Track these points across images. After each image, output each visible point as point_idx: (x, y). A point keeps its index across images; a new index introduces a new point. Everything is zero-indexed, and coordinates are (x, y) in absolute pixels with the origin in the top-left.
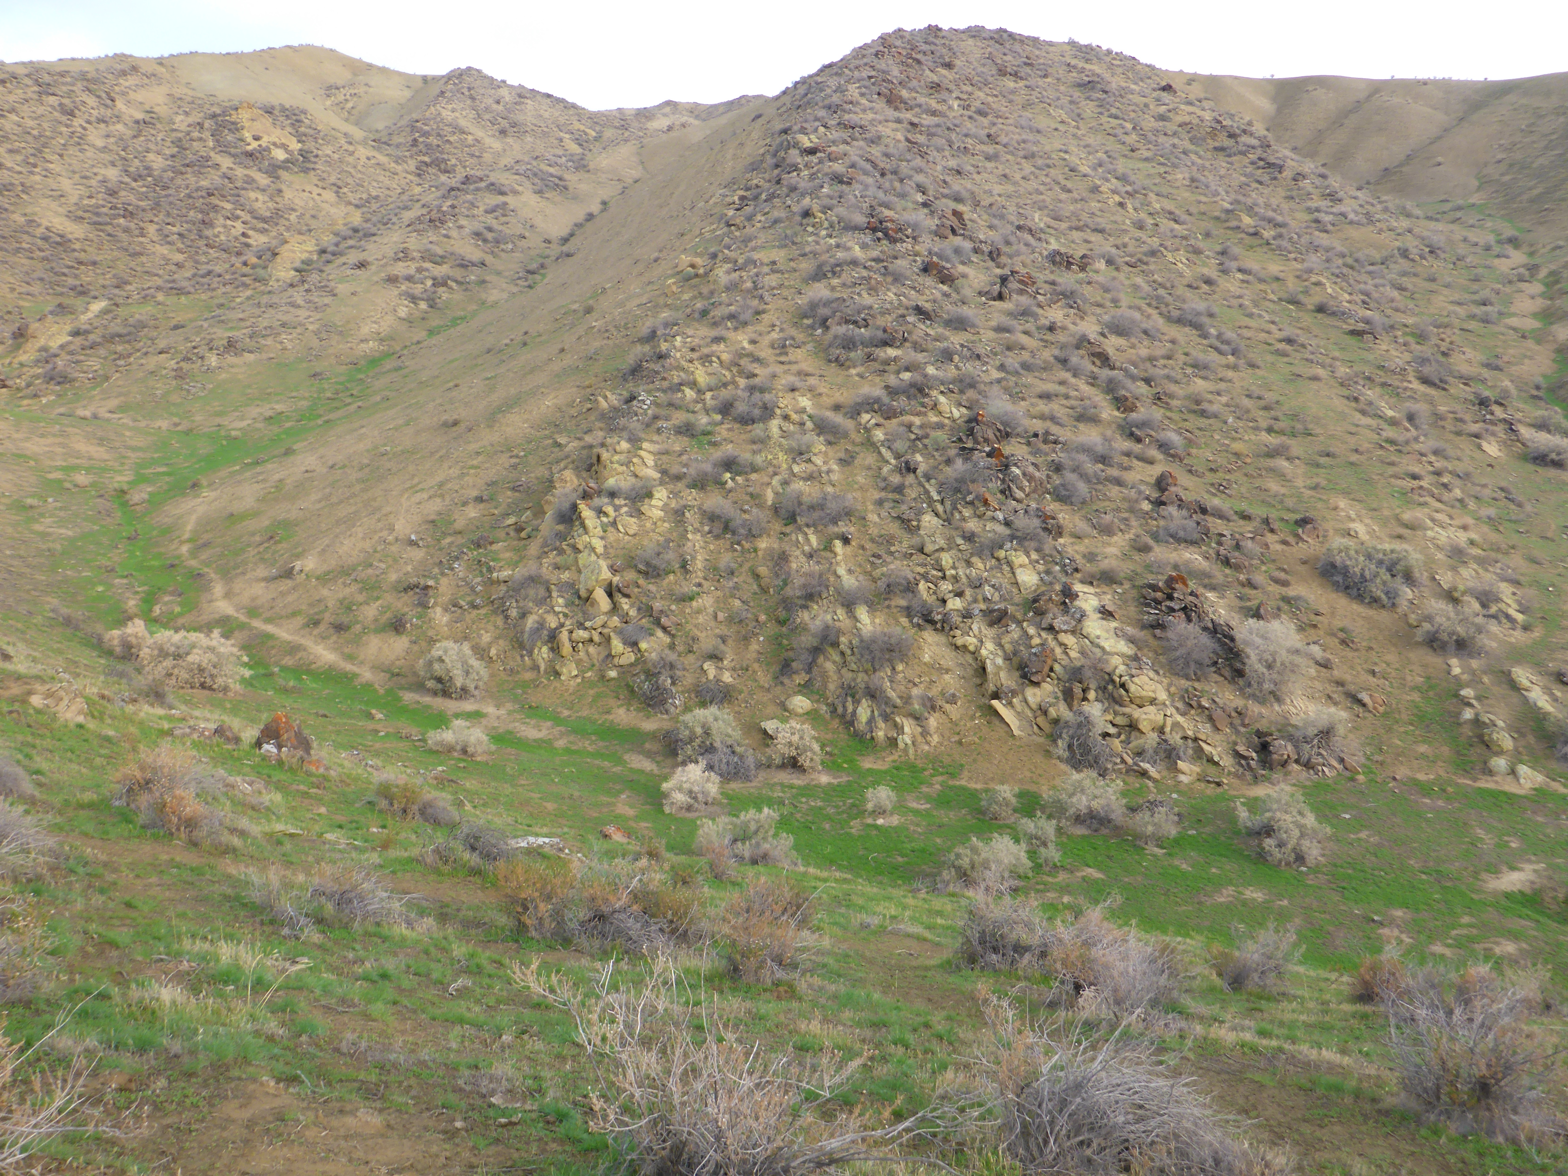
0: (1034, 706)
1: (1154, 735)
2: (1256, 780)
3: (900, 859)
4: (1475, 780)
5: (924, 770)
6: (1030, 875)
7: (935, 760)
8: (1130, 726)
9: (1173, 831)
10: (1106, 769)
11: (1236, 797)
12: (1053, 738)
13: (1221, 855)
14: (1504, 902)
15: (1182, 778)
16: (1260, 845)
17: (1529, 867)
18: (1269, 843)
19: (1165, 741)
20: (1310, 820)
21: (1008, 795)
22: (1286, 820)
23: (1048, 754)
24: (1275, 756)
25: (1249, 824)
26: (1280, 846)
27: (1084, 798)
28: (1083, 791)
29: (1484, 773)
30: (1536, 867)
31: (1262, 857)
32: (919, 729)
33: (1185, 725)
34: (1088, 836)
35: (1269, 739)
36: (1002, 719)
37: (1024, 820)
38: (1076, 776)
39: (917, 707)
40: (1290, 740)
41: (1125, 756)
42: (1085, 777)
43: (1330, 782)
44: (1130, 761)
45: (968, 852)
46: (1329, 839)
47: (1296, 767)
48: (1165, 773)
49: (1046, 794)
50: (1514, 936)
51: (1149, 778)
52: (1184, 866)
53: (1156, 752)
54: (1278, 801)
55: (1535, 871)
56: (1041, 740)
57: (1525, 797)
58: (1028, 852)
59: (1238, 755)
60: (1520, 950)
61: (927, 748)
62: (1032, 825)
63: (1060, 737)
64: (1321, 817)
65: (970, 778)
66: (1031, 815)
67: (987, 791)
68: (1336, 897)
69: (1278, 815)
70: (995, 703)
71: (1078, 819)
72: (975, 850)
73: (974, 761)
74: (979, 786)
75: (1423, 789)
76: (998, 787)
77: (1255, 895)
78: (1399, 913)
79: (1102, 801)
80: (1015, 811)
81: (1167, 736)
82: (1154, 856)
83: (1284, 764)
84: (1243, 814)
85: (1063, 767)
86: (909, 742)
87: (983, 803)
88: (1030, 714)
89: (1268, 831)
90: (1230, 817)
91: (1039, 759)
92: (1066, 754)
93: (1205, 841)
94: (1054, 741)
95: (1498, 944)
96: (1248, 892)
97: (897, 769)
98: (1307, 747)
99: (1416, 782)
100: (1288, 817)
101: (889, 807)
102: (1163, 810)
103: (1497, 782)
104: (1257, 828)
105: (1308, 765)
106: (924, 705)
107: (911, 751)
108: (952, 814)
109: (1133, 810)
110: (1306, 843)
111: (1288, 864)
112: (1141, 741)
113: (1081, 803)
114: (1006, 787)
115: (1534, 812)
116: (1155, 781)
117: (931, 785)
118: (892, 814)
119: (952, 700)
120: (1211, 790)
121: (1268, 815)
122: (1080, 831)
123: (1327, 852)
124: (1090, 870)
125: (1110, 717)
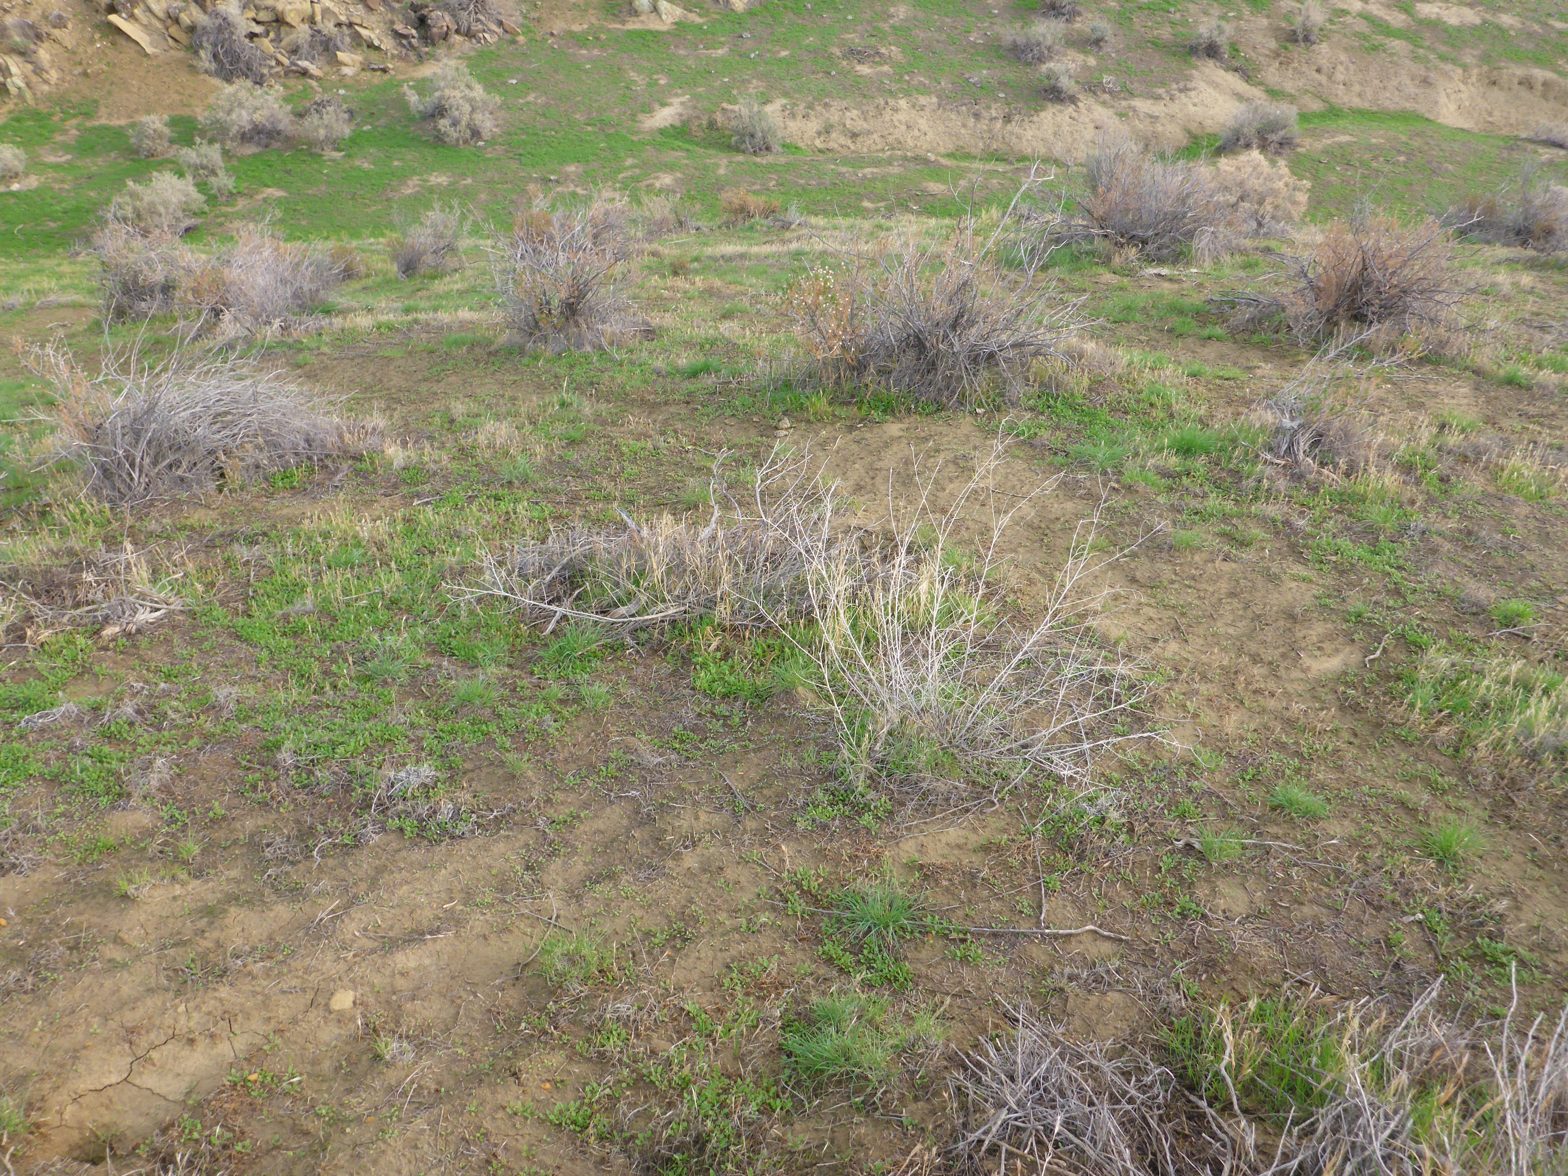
0: (161, 15)
1: (305, 27)
2: (421, 59)
3: (52, 225)
4: (623, 22)
5: (51, 115)
6: (207, 209)
7: (60, 100)
8: (277, 21)
9: (346, 130)
10: (262, 75)
11: (404, 81)
12: (194, 49)
13: (400, 146)
14: (659, 138)
15: (346, 70)
16: (435, 128)
17: (676, 101)
18: (443, 124)
19: (319, 32)
20: (478, 92)
21: (158, 125)
22: (455, 96)
23: (193, 69)
24: (435, 30)
25: (421, 108)
26: (455, 123)
27: (244, 113)
28: (241, 105)
29: (631, 15)
30: (683, 99)
31: (439, 140)
32: (30, 67)
33: (336, 10)
34: (260, 154)
35: (425, 12)
36: (128, 38)
37: (185, 151)
38: (229, 89)
39: (17, 39)
40: (447, 9)
41: (279, 56)
42: (240, 88)
43: (493, 48)
44: (286, 62)
45: (128, 199)
46: (500, 107)
47: (458, 38)
48: (327, 68)
49: (202, 116)
50: (669, 168)
51: (311, 77)
52: (366, 165)
53: (312, 46)
54: (444, 78)
55: (682, 103)
56: (181, 54)
57: (668, 33)
58: (197, 185)
59: (397, 35)
60: (676, 180)
61: (46, 88)
62: (193, 154)
63: (201, 46)
64: (489, 87)
65: (110, 115)
66: (190, 143)
67: (133, 125)
68: (514, 165)
69: (447, 92)
70: (113, 18)
71: (245, 137)
72: (134, 195)
73: (109, 93)
74: (123, 122)
75: (578, 40)
76: (145, 119)
77: (439, 180)
78: (572, 169)
79: (265, 112)
80: (172, 142)
81: (320, 26)
82: (334, 161)
83: (445, 37)
84: (413, 98)
85: (216, 82)
86: (22, 85)
87: (132, 140)
88: (159, 25)
89: (440, 111)
90: (401, 103)
91: (184, 77)
92: (213, 66)
93: (383, 134)
94: (196, 53)
95: (657, 178)
96: (432, 178)
97: (18, 120)
98: (464, 14)
99: (570, 33)
100: (457, 94)
101: (20, 167)
102: (330, 109)
103: (642, 22)
104: (430, 110)
105: (469, 34)
106: (26, 35)
107: (28, 95)
108: (100, 161)
109: (301, 116)
110: (478, 117)
111: (466, 142)
112: (293, 36)
113: (242, 118)
114: (153, 117)
115: (676, 47)
116: (318, 79)
117: (66, 132)
118: (27, 175)
119: (60, 22)
120: (377, 79)
121: (437, 94)
122: (250, 149)
123: (500, 122)
124: (270, 190)
125: (252, 14)
